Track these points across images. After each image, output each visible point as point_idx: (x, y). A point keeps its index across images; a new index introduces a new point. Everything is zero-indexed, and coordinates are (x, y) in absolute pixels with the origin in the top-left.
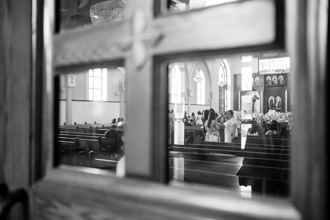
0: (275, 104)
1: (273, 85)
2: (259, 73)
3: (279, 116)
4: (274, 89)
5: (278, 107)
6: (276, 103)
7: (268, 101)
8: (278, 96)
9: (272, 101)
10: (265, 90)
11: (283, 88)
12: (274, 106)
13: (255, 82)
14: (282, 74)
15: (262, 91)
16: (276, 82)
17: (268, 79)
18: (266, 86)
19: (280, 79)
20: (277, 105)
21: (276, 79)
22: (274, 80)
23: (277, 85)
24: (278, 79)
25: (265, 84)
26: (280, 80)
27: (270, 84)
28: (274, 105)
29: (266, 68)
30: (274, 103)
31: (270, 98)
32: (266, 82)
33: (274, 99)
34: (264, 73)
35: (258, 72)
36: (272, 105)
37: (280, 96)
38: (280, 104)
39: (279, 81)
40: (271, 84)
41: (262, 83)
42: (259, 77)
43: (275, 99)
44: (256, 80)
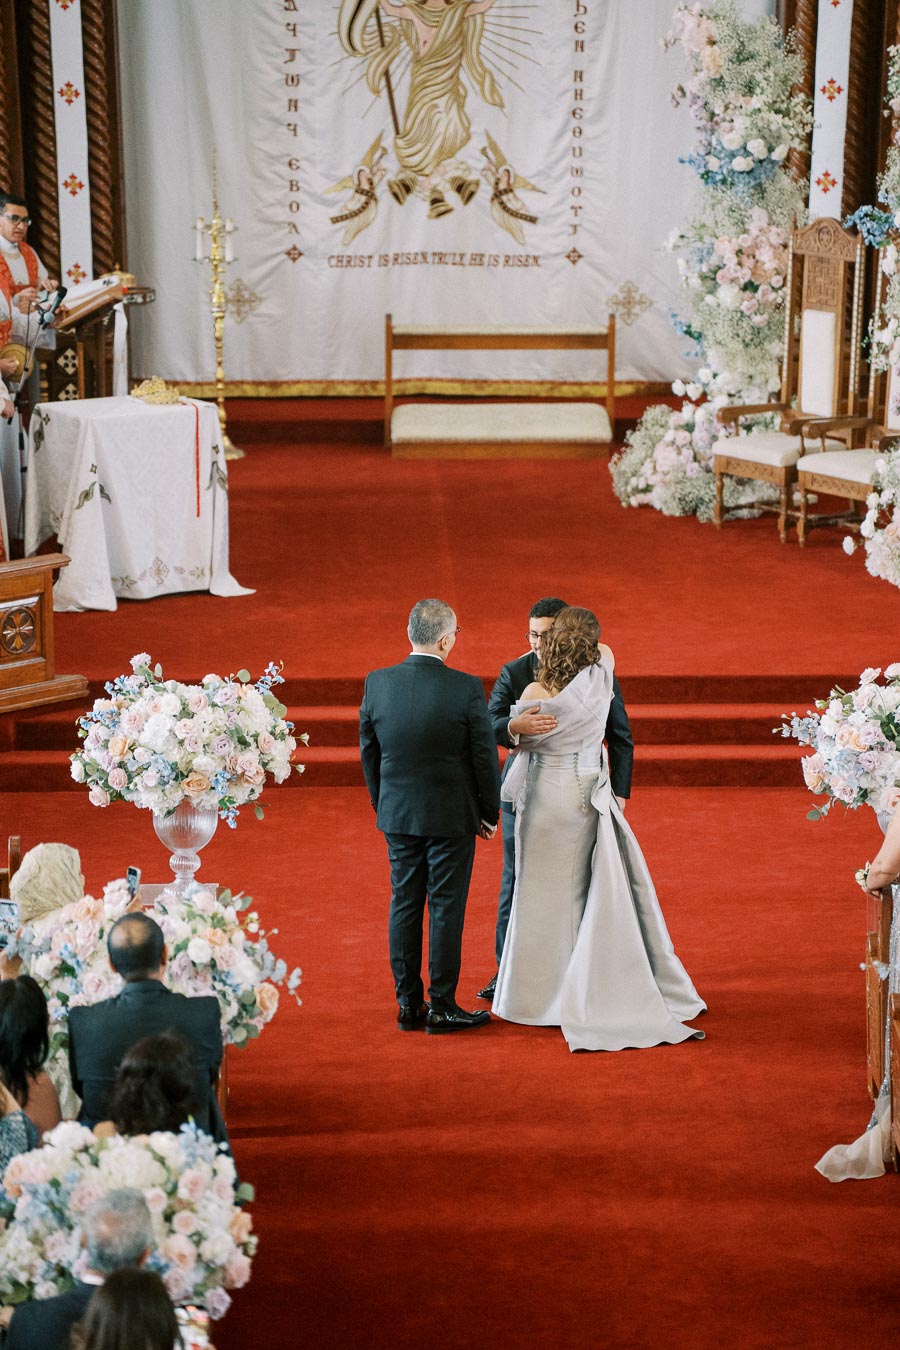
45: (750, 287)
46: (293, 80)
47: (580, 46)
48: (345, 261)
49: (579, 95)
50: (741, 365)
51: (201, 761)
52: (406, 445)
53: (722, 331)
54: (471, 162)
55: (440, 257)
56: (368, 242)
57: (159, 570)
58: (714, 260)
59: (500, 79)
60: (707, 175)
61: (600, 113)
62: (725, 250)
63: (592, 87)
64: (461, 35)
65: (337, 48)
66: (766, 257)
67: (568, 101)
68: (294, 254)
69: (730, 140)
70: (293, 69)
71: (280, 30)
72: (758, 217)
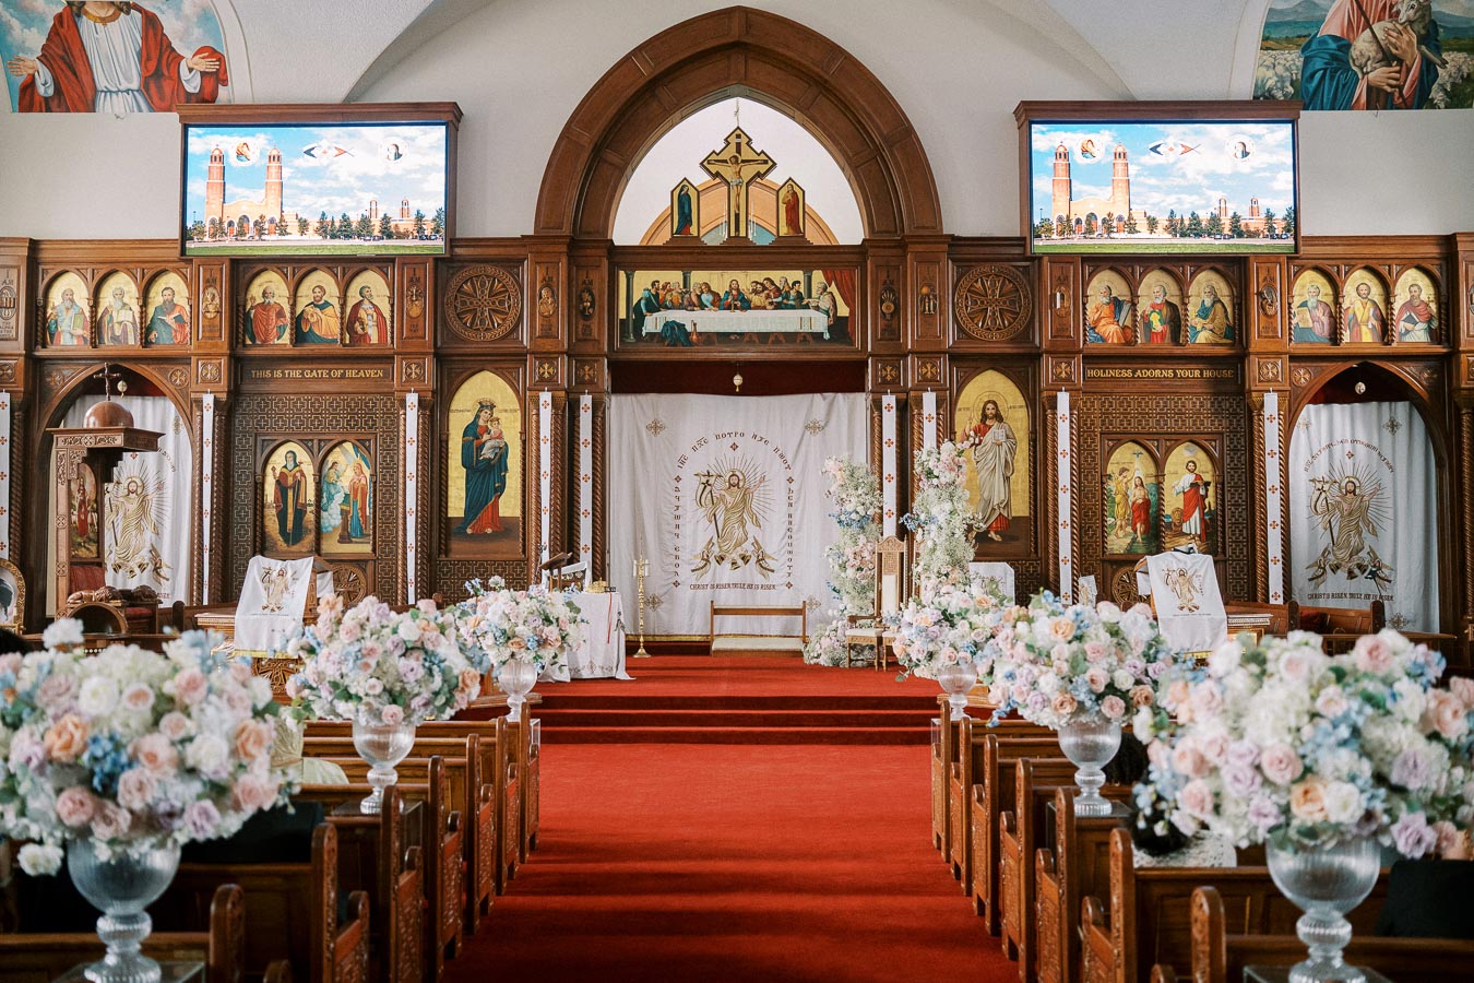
0: (319, 507)
1: (308, 349)
2: (189, 245)
3: (360, 683)
4: (313, 380)
5: (345, 538)
6: (331, 498)
7: (259, 487)
8: (348, 446)
9: (297, 486)
10: (235, 392)
11: (388, 375)
12: (312, 526)
13: (150, 316)
14: (381, 263)
15: (208, 400)
16: (327, 325)
17: (259, 300)
18: (240, 351)
19: (366, 305)
20: (332, 518)
21: (327, 304)
22: (310, 310)
23: (338, 349)
24: (351, 303)
25: (235, 340)
26: (362, 314)
27: (279, 337)
28: (310, 517)
29: (248, 202)
30: (311, 496)
31: (279, 460)
32: (241, 321)
33: (309, 469)
34: (230, 245)
35: (176, 235)
36: (290, 517)
37: (362, 441)
38: (363, 509)
39: (350, 322)
40: (286, 339)
41: (211, 328)
42: (184, 277)
44: (157, 297)
45: (860, 569)
46: (678, 517)
47: (791, 505)
48: (696, 587)
49: (790, 523)
50: (857, 602)
51: (520, 629)
52: (718, 651)
53: (849, 587)
54: (748, 547)
55: (735, 585)
56: (707, 579)
57: (591, 667)
58: (845, 559)
59: (760, 517)
60: (840, 522)
61: (798, 531)
62: (849, 552)
63: (796, 520)
64: (744, 500)
65: (695, 506)
66: (866, 554)
67: (786, 525)
68: (676, 584)
69: (849, 507)
70: (677, 513)
71: (674, 500)
72: (862, 539)
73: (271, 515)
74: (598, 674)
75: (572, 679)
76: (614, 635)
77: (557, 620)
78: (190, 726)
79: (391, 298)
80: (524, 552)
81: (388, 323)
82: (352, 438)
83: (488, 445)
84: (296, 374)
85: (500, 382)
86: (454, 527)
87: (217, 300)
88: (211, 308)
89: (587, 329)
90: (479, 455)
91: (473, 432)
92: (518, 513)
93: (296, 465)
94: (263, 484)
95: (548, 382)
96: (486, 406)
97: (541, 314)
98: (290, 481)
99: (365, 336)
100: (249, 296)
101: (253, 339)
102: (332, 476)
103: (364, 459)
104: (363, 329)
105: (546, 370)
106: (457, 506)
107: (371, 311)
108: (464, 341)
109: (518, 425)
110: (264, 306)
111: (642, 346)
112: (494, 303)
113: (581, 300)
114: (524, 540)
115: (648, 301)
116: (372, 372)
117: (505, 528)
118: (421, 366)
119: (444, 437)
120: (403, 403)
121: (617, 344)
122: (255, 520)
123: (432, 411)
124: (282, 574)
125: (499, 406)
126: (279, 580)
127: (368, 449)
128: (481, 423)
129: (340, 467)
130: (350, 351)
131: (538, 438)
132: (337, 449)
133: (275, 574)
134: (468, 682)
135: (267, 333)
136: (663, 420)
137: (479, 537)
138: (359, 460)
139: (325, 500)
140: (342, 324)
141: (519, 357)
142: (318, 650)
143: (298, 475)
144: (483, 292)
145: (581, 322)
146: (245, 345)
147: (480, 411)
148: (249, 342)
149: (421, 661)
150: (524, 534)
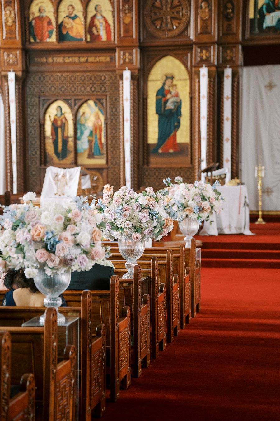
0: (76, 138)
1: (67, 44)
3: (122, 223)
4: (70, 63)
5: (91, 156)
6: (82, 133)
7: (42, 127)
8: (91, 103)
9: (63, 126)
10: (26, 71)
11: (113, 60)
12: (72, 149)
15: (11, 76)
16: (77, 29)
17: (37, 14)
18: (28, 46)
19: (99, 17)
20: (84, 144)
21: (76, 17)
22: (66, 20)
23: (83, 44)
24: (90, 15)
25: (25, 39)
26: (97, 22)
27: (50, 37)
28: (71, 143)
30: (71, 132)
31: (52, 111)
32: (27, 27)
33: (69, 117)
36: (60, 144)
37: (99, 100)
38: (100, 139)
39: (90, 27)
40: (53, 38)
41: (11, 32)
43: (76, 115)
51: (191, 203)
57: (230, 227)
73: (49, 143)
74: (234, 231)
75: (220, 234)
76: (243, 209)
77: (209, 198)
78: (77, 229)
79: (113, 12)
80: (192, 163)
81: (112, 27)
82: (94, 97)
83: (170, 101)
84: (59, 60)
85: (177, 62)
86: (151, 149)
87: (13, 15)
88: (10, 19)
89: (229, 27)
90: (165, 106)
91: (162, 93)
92: (188, 140)
93: (62, 114)
94: (44, 125)
95: (206, 62)
96: (170, 77)
97: (202, 19)
98: (59, 123)
99: (99, 37)
100: (31, 12)
101: (35, 38)
102: (83, 119)
103: (100, 110)
104: (98, 32)
105: (204, 54)
106: (153, 136)
107: (102, 20)
108: (155, 37)
109: (188, 89)
110: (40, 18)
111: (263, 36)
112: (173, 13)
113: (226, 8)
114: (191, 156)
115: (268, 5)
116: (104, 58)
117: (181, 150)
118: (131, 54)
119: (145, 97)
120: (121, 77)
121: (248, 35)
122: (41, 146)
123: (138, 81)
124: (64, 176)
125: (177, 77)
126: (62, 180)
127: (102, 104)
128: (166, 87)
129: (86, 115)
130: (91, 46)
131: (199, 96)
132: (85, 105)
133: (60, 177)
134: (168, 223)
135: (42, 35)
136: (275, 81)
137: (166, 154)
138: (96, 110)
139: (79, 134)
140: (85, 29)
141: (188, 46)
142: (104, 209)
143: (64, 120)
144: (166, 6)
145: (226, 23)
146: (30, 43)
147: (166, 80)
148: (32, 41)
149: (148, 214)
150: (191, 153)
